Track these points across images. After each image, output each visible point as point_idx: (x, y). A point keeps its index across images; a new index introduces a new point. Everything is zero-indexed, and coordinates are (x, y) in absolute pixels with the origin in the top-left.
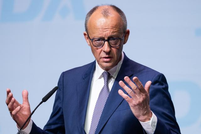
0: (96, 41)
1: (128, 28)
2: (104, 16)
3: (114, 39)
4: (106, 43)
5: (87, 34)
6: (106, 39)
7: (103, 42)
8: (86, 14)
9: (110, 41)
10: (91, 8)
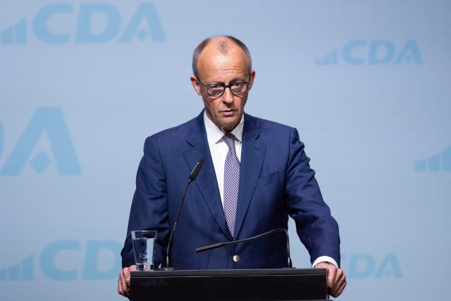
0: (211, 87)
1: (254, 69)
2: (222, 52)
3: (237, 84)
4: (227, 89)
5: (196, 79)
6: (227, 84)
7: (222, 88)
8: (193, 50)
9: (233, 87)
10: (200, 42)
